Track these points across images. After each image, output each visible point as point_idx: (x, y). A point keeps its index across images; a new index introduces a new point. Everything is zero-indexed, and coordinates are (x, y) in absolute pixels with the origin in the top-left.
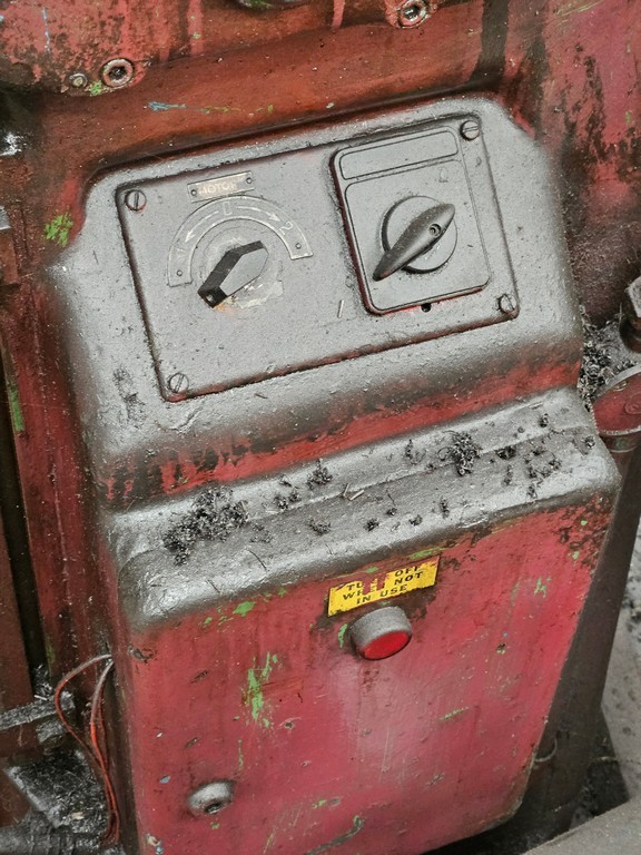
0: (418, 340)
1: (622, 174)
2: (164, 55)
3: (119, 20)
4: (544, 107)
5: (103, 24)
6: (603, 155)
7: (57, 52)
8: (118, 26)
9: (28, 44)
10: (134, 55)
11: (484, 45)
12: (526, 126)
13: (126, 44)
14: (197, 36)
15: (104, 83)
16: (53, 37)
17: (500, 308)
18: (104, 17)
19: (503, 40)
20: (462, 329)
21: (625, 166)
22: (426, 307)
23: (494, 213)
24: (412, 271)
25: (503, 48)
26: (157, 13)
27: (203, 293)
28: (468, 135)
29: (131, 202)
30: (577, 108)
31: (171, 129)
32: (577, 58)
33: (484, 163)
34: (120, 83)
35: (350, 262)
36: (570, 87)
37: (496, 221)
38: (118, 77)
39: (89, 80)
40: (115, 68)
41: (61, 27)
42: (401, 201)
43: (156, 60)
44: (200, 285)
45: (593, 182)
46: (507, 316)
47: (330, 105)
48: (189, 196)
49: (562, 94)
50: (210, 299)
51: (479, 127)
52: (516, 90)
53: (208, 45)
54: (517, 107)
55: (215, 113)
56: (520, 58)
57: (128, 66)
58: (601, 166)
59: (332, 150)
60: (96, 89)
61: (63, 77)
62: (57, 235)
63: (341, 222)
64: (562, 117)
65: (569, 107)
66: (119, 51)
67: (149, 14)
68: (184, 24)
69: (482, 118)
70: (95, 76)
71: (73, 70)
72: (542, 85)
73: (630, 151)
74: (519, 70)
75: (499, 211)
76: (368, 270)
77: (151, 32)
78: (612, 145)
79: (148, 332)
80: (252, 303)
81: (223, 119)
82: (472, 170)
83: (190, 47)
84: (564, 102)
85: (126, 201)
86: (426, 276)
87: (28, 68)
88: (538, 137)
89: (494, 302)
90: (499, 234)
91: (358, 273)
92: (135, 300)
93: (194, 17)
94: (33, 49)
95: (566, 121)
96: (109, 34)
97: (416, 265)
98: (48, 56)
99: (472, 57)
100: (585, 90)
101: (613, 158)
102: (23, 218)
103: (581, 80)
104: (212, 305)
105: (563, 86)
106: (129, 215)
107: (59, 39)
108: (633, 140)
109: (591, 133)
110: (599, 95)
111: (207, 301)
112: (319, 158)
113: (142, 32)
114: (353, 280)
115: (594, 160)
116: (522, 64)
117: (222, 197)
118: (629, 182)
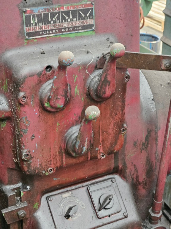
0: (109, 223)
1: (144, 188)
2: (59, 167)
3: (51, 161)
4: (127, 175)
5: (48, 161)
6: (140, 184)
7: (40, 167)
8: (51, 162)
9: (35, 166)
10: (54, 167)
11: (115, 163)
12: (124, 179)
13: (52, 165)
14: (64, 163)
15: (48, 173)
16: (40, 164)
17: (124, 215)
18: (48, 160)
19: (118, 162)
20: (117, 221)
21: (144, 186)
22: (109, 216)
23: (120, 196)
24: (106, 209)
25: (118, 164)
26: (58, 159)
27: (65, 217)
28: (113, 181)
29: (50, 199)
30: (133, 175)
31: (57, 183)
32: (132, 165)
33: (117, 187)
34: (51, 172)
35: (93, 208)
36: (131, 171)
37: (121, 198)
38: (51, 171)
39: (46, 172)
40: (50, 170)
41: (41, 162)
42: (102, 195)
43: (57, 168)
44: (64, 215)
45: (138, 190)
46: (126, 217)
47: (87, 177)
48: (61, 197)
49: (130, 172)
50: (67, 217)
51: (115, 180)
52: (121, 172)
53: (67, 164)
54: (122, 175)
55: (66, 180)
56: (122, 165)
57: (53, 169)
58: (139, 186)
59: (87, 186)
60: (47, 174)
61: (41, 172)
62: (36, 207)
63: (91, 200)
64: (131, 177)
65: (132, 175)
66: (51, 166)
67: (56, 159)
68: (62, 161)
69: (115, 178)
70: (47, 171)
71: (43, 170)
72: (126, 170)
73: (144, 183)
74: (122, 168)
75: (121, 196)
76: (97, 209)
77: (56, 162)
78: (141, 182)
79: (55, 225)
80: (75, 218)
81: (67, 181)
82: (115, 188)
83: (63, 165)
84: (131, 174)
85: (49, 199)
86: (109, 210)
87: (35, 170)
88: (127, 181)
89: (123, 214)
90: (122, 201)
91: (95, 210)
92: (52, 219)
93: (64, 159)
94: (36, 167)
95: (132, 178)
96: (49, 163)
97: (107, 207)
98: (39, 168)
99: (113, 166)
100: (135, 171)
101: (142, 185)
102: (30, 204)
103: (133, 169)
104: (67, 219)
105: (130, 170)
106: (49, 202)
107: (41, 165)
108: (145, 181)
109: (137, 180)
110: (137, 172)
111: (66, 218)
112: (85, 188)
113: (55, 163)
114: (95, 212)
115: (138, 185)
116: (122, 167)
117: (67, 197)
118: (145, 189)
